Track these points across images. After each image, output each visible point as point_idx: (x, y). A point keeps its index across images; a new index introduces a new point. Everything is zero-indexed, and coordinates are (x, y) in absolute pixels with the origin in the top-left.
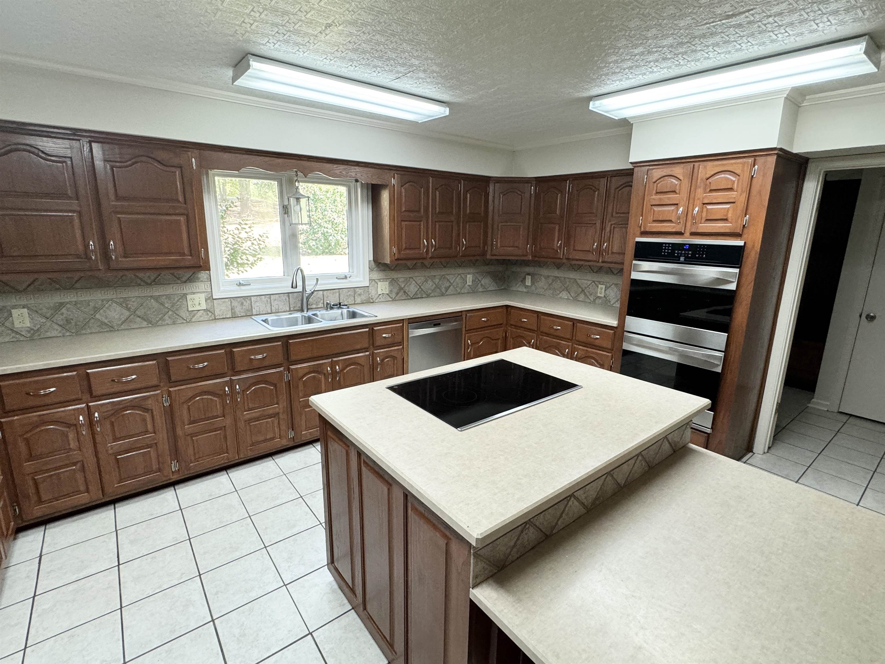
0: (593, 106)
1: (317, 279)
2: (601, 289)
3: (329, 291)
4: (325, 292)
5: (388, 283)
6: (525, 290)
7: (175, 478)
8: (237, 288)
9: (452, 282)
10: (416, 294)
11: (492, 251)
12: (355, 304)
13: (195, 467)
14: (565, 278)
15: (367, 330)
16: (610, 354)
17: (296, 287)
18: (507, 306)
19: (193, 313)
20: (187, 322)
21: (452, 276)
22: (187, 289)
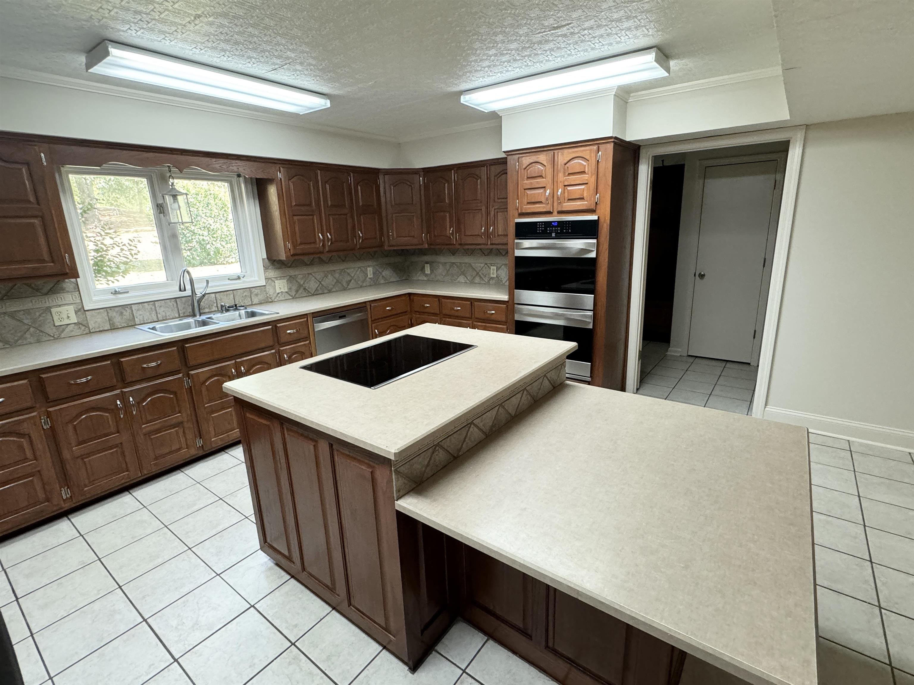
0: (465, 99)
1: (208, 282)
2: (493, 270)
3: (222, 293)
4: (217, 295)
5: (285, 281)
6: (425, 279)
7: (67, 506)
8: (112, 297)
9: (352, 275)
10: (316, 290)
11: (389, 242)
12: (252, 305)
13: (90, 491)
14: (460, 263)
15: (270, 327)
16: (505, 327)
17: (185, 290)
18: (410, 294)
19: (62, 328)
20: (55, 339)
21: (352, 270)
22: (49, 301)
